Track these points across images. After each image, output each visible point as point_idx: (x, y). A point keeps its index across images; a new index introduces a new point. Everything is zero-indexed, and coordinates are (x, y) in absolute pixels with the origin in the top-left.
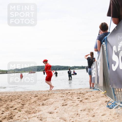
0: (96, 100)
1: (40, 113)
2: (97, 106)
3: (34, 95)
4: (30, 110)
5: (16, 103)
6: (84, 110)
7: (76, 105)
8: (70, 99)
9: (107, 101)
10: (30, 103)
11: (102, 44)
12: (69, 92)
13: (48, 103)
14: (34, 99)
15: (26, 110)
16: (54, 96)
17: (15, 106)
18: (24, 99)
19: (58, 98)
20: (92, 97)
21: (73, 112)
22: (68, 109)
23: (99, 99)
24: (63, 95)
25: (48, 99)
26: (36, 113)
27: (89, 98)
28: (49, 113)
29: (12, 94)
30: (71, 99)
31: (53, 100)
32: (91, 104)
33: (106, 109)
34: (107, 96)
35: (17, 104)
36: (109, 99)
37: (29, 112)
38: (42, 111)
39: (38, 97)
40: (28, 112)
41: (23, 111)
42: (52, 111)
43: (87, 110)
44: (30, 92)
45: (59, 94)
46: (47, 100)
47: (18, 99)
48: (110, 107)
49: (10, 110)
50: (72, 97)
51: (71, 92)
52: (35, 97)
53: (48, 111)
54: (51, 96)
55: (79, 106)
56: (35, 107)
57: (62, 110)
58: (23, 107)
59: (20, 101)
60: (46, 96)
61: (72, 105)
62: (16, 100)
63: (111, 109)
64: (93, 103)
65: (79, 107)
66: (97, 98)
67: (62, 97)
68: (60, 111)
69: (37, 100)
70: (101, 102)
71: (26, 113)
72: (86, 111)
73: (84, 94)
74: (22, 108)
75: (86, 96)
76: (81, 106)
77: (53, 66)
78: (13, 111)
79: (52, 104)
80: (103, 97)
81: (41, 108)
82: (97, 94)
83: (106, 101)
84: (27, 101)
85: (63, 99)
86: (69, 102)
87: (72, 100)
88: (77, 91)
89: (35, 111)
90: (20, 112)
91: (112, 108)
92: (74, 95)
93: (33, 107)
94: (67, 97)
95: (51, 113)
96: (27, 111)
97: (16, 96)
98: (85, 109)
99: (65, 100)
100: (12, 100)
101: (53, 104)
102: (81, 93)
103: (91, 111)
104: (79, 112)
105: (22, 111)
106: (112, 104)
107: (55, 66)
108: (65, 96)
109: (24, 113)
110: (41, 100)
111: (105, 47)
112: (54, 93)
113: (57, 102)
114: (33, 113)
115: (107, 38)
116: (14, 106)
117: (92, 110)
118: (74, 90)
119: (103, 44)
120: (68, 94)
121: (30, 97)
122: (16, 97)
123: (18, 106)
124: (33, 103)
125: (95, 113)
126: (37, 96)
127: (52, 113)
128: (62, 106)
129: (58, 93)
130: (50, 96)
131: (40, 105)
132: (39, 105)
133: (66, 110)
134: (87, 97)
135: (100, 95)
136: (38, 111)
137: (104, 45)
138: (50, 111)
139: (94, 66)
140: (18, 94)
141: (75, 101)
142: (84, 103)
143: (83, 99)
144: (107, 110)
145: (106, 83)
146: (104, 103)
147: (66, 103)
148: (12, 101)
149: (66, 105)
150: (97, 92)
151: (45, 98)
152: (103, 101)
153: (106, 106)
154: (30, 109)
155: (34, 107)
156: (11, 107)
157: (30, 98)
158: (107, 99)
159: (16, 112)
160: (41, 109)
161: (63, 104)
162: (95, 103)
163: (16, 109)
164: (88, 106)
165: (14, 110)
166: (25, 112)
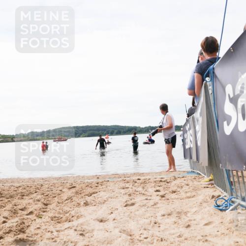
0: (194, 193)
1: (81, 221)
2: (195, 205)
3: (68, 185)
4: (59, 215)
5: (31, 201)
6: (169, 215)
7: (153, 206)
8: (141, 192)
9: (215, 195)
10: (59, 201)
11: (205, 82)
12: (139, 179)
13: (96, 200)
14: (67, 193)
15: (51, 215)
16: (108, 187)
17: (30, 207)
18: (48, 193)
19: (117, 190)
20: (186, 188)
21: (147, 219)
22: (137, 213)
23: (199, 192)
24: (125, 184)
25: (97, 193)
26: (73, 221)
27: (179, 190)
28: (98, 220)
29: (23, 184)
30: (143, 192)
31: (106, 194)
32: (182, 202)
33: (213, 213)
34: (215, 185)
35: (33, 203)
36: (218, 191)
37: (58, 218)
38: (85, 216)
39: (77, 189)
40: (57, 220)
41: (46, 217)
42: (104, 218)
43: (175, 215)
44: (60, 178)
45: (118, 183)
46: (95, 195)
47: (36, 194)
48: (221, 208)
49: (21, 216)
50: (144, 188)
51: (142, 178)
52: (71, 188)
53: (95, 218)
54: (102, 187)
55: (158, 205)
56: (71, 209)
57: (124, 216)
58: (45, 210)
59: (39, 197)
60: (92, 188)
61: (144, 206)
62: (32, 196)
63: (224, 212)
64: (187, 200)
65: (158, 208)
66: (195, 189)
67: (124, 189)
68: (120, 217)
69: (73, 195)
70: (203, 199)
71: (52, 221)
72: (172, 216)
73: (168, 183)
74: (44, 212)
75: (173, 186)
76: (164, 207)
77: (106, 126)
78: (25, 217)
79: (104, 203)
80: (207, 187)
81: (82, 210)
82: (194, 183)
83: (213, 197)
84: (53, 197)
85: (126, 194)
86: (139, 199)
87: (144, 194)
88: (155, 177)
89: (70, 217)
90: (40, 219)
91: (225, 210)
92: (148, 185)
93: (66, 209)
94: (134, 188)
95: (101, 221)
96: (55, 217)
97: (31, 187)
98: (172, 212)
99: (130, 195)
100: (23, 195)
101: (106, 202)
102: (163, 180)
103: (183, 216)
104: (159, 219)
105: (43, 217)
106: (224, 201)
107: (109, 126)
108: (131, 186)
109: (48, 221)
110: (83, 195)
111: (210, 88)
112: (108, 181)
113: (114, 199)
114: (66, 221)
115: (213, 69)
116: (28, 206)
117: (186, 213)
118: (148, 174)
119: (207, 81)
120: (136, 182)
121: (60, 188)
122: (32, 190)
123: (36, 207)
124: (67, 201)
125: (190, 220)
126: (74, 187)
127: (105, 221)
128: (125, 206)
129: (115, 180)
130: (100, 187)
131: (81, 205)
132: (79, 204)
133: (132, 215)
134: (174, 189)
135: (201, 184)
136: (76, 218)
137: (208, 83)
138: (101, 218)
139: (188, 125)
140: (36, 184)
141: (151, 196)
142: (168, 199)
143: (166, 192)
144: (215, 214)
145: (213, 160)
146: (209, 200)
147: (133, 201)
148: (24, 197)
149: (133, 204)
150: (195, 178)
151: (90, 190)
152: (206, 196)
153: (213, 207)
154: (59, 213)
155: (68, 209)
156: (22, 210)
157: (61, 191)
158: (215, 191)
159: (32, 219)
160: (82, 213)
161: (126, 202)
162: (190, 199)
163: (31, 213)
164: (176, 205)
165: (27, 215)
166: (50, 219)
